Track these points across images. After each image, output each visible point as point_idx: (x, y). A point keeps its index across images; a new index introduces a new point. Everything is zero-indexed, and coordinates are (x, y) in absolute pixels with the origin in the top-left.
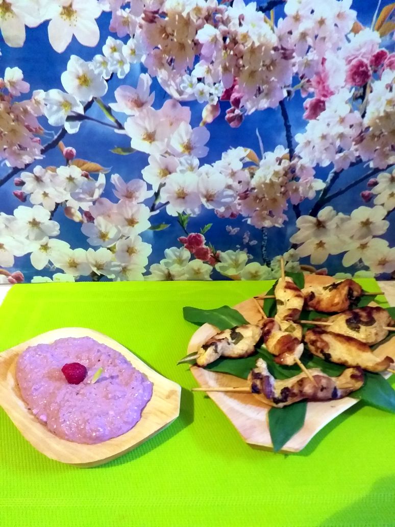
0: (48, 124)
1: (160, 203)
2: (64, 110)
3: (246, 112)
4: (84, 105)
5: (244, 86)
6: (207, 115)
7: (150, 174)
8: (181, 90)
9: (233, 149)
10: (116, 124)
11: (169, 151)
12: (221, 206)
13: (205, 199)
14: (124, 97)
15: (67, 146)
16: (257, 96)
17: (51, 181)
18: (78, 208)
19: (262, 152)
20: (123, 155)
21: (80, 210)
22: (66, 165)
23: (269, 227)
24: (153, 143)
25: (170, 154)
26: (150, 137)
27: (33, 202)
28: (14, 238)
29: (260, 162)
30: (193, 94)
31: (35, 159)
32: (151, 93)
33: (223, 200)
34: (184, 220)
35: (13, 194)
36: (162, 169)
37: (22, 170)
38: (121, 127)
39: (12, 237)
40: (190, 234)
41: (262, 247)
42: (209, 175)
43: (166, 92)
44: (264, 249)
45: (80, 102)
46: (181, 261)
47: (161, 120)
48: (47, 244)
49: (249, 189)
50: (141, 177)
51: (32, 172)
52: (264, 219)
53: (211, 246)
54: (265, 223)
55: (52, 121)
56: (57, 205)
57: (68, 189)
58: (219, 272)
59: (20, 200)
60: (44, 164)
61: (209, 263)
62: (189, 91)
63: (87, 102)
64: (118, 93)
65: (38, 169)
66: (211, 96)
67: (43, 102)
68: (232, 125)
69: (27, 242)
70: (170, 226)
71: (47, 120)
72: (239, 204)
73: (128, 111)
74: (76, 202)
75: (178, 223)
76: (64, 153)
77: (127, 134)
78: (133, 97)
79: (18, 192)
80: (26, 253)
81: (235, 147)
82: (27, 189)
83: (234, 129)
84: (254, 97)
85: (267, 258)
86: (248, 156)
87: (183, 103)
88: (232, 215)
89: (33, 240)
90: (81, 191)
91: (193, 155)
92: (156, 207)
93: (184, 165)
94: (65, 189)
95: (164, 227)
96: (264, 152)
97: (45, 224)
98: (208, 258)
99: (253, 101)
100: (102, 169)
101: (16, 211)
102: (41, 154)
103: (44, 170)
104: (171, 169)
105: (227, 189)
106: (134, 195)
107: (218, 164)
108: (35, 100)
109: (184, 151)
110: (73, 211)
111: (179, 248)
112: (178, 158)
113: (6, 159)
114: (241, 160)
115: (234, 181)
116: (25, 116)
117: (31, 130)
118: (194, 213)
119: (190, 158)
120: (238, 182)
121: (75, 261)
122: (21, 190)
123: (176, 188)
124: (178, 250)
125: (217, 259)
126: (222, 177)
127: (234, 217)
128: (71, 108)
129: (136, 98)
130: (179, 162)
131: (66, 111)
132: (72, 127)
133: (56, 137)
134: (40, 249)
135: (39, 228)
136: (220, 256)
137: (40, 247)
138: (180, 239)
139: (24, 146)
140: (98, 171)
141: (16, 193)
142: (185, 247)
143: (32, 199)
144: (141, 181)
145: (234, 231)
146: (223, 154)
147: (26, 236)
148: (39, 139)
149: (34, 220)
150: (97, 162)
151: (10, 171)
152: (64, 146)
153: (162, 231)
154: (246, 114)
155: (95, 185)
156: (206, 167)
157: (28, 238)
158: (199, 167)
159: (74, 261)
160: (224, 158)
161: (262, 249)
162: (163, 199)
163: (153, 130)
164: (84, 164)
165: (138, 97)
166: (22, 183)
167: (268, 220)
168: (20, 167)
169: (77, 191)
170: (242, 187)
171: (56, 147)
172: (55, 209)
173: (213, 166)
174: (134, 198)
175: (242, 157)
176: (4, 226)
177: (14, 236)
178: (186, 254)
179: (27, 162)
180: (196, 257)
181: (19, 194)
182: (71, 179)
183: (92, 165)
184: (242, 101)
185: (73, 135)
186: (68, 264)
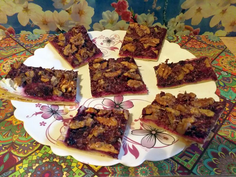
28: (5, 2)
40: (119, 1)
41: (164, 11)
46: (112, 22)
53: (132, 10)
69: (14, 5)
80: (14, 13)
89: (18, 4)
98: (129, 19)
111: (111, 12)
134: (23, 11)
136: (137, 18)
142: (115, 11)
157: (14, 2)
159: (45, 20)
178: (116, 16)
180: (122, 19)
186: (42, 23)
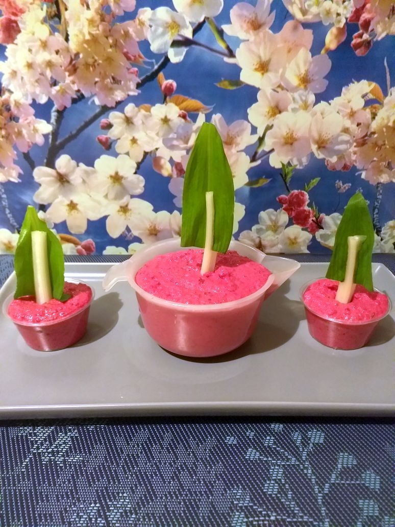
0: (150, 50)
1: (263, 151)
2: (170, 34)
3: (374, 37)
4: (194, 27)
5: (377, 4)
6: (331, 41)
7: (257, 114)
8: (306, 10)
9: (356, 83)
10: (226, 51)
11: (283, 84)
12: (333, 156)
13: (316, 146)
14: (240, 16)
15: (167, 78)
16: (391, 16)
17: (143, 123)
18: (168, 159)
19: (389, 87)
20: (229, 90)
21: (171, 161)
22: (164, 103)
23: (385, 183)
24: (265, 74)
25: (283, 89)
26: (263, 67)
27: (118, 150)
28: (91, 196)
29: (384, 98)
30: (319, 14)
31: (128, 95)
32: (271, 11)
33: (337, 147)
34: (288, 173)
35: (97, 139)
36: (271, 107)
37: (112, 109)
38: (231, 54)
39: (88, 195)
40: (292, 192)
41: (374, 208)
42: (324, 116)
43: (288, 12)
44: (376, 211)
45: (190, 23)
46: (275, 228)
47: (278, 46)
48: (127, 206)
49: (369, 133)
50: (245, 117)
51: (122, 111)
52: (381, 172)
53: (314, 208)
54: (382, 178)
55: (154, 47)
56: (146, 154)
57: (161, 134)
58: (319, 242)
59: (104, 148)
60: (138, 101)
61: (309, 230)
62: (314, 10)
63: (197, 23)
64: (234, 12)
65: (130, 108)
66: (338, 17)
67: (147, 23)
68: (358, 52)
69: (104, 201)
70: (271, 181)
71: (149, 45)
72: (355, 153)
73: (242, 35)
74: (168, 150)
75: (280, 176)
76: (163, 87)
77: (237, 63)
78: (251, 17)
79: (103, 137)
80: (102, 216)
81: (358, 81)
82: (113, 133)
83: (360, 57)
84: (387, 19)
85: (378, 224)
86: (371, 92)
87: (306, 25)
88: (345, 167)
89: (112, 199)
90: (175, 136)
91: (309, 89)
92: (258, 156)
93: (298, 102)
94: (157, 134)
95: (263, 182)
96: (391, 87)
97: (129, 179)
98: (308, 223)
99: (385, 24)
100: (203, 108)
101: (97, 163)
102: (137, 88)
103: (136, 109)
104: (281, 106)
105: (343, 133)
106: (234, 141)
107: (336, 101)
108: (139, 20)
109: (300, 85)
110: (162, 162)
111: (276, 211)
112: (292, 94)
113: (95, 94)
114: (363, 97)
115: (352, 123)
116: (125, 41)
117: (128, 59)
118: (301, 163)
119: (306, 93)
120: (357, 124)
121: (157, 227)
122: (106, 135)
123: (284, 132)
124: (275, 212)
125: (319, 225)
126: (339, 117)
127: (347, 169)
128: (178, 31)
129: (254, 18)
130: (292, 99)
131: (172, 34)
132: (176, 55)
133: (156, 67)
134: (119, 211)
135: (121, 184)
136: (323, 221)
137: (118, 208)
138: (279, 198)
139: (118, 78)
140: (198, 110)
141: (100, 138)
142: (284, 209)
143: (119, 147)
144: (246, 122)
145: (345, 188)
146: (344, 89)
147: (105, 194)
148: (136, 69)
149: (117, 173)
150: (199, 99)
151: (98, 110)
152: (163, 77)
153: (260, 189)
154: (375, 40)
155: (192, 128)
156: (323, 104)
157: (106, 196)
158: (314, 105)
159: (155, 227)
160: (345, 94)
161: (374, 210)
162: (267, 146)
163: (267, 59)
164: (182, 102)
165: (256, 18)
166: (109, 126)
167: (385, 173)
168: (109, 105)
169: (171, 136)
170: (361, 131)
171: (155, 79)
172: (143, 160)
173: (330, 104)
174: (234, 146)
175: (364, 93)
176: (81, 180)
177: (91, 194)
178: (284, 217)
179: (119, 99)
180: (294, 222)
181: (104, 140)
182: (166, 120)
183: (192, 103)
184: (372, 23)
185: (177, 64)
186: (148, 232)
